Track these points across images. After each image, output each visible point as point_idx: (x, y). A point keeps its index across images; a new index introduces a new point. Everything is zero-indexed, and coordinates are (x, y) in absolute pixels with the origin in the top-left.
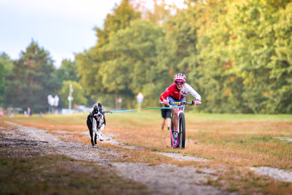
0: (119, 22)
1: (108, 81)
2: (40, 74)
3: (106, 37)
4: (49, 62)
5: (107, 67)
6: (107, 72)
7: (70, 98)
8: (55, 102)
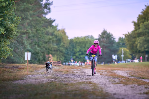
0: (145, 18)
1: (140, 47)
2: (108, 45)
3: (139, 26)
4: (112, 39)
5: (139, 40)
6: (139, 42)
7: (122, 56)
8: (115, 58)
